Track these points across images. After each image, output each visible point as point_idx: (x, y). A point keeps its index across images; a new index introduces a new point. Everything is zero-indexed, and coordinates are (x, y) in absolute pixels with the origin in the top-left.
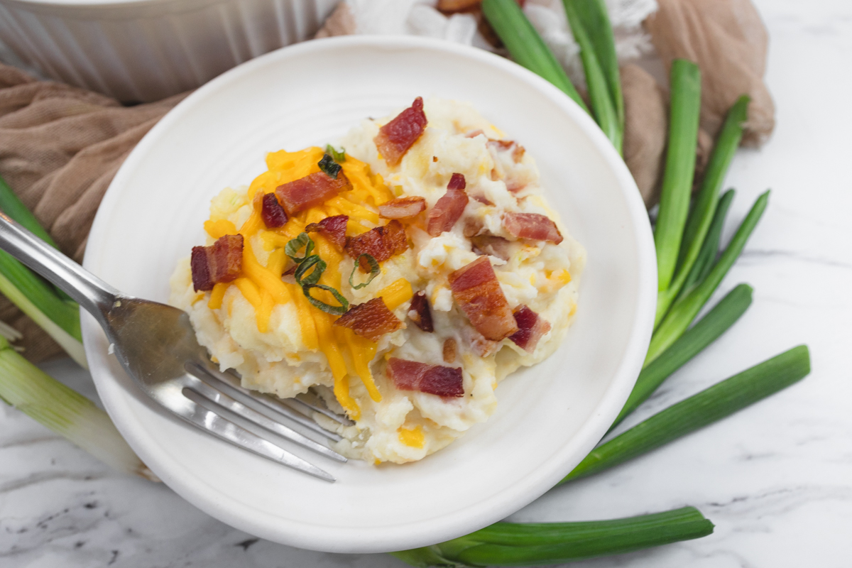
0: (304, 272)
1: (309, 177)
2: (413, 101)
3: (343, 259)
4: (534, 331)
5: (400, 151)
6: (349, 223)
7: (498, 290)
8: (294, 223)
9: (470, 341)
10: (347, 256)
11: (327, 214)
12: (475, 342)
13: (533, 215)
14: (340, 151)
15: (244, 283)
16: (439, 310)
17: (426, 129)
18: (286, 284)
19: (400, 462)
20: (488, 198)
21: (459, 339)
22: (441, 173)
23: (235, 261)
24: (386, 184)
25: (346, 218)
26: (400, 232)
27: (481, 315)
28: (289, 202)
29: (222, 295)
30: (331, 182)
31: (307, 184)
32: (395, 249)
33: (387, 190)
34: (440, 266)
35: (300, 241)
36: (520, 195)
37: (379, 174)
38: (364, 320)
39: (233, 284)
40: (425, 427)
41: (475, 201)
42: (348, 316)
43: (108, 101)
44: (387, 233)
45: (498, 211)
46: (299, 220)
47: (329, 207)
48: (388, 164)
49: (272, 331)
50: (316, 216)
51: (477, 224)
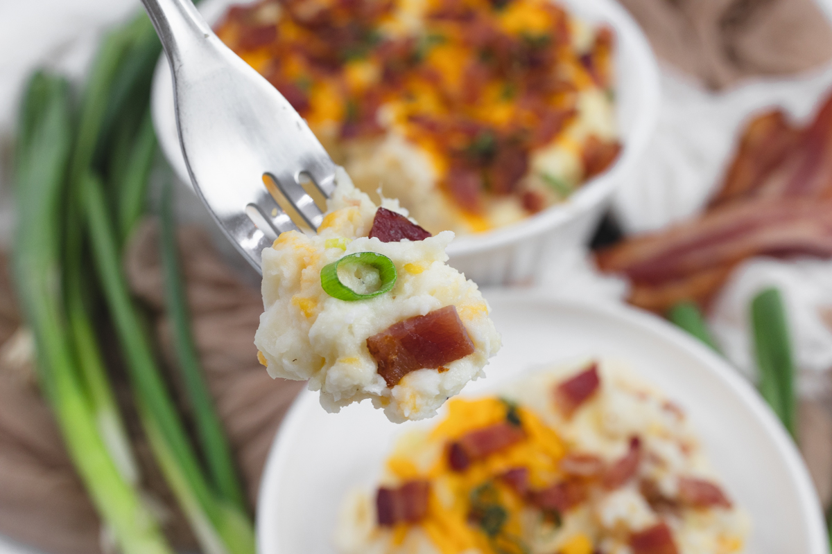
41: (649, 462)
44: (567, 488)
50: (499, 465)
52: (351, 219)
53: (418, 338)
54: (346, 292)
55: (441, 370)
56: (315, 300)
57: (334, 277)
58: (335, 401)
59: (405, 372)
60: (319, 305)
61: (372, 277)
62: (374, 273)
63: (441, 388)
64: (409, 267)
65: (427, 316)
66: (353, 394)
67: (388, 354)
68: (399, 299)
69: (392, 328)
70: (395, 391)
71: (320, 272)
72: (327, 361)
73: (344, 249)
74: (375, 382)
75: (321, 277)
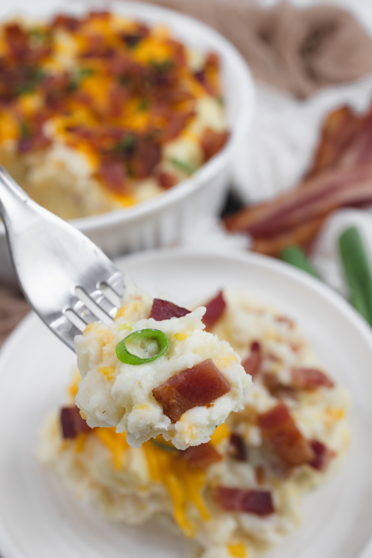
4: (325, 457)
16: (251, 446)
27: (284, 447)
34: (250, 411)
52: (135, 309)
53: (188, 386)
54: (134, 358)
55: (209, 406)
56: (114, 367)
57: (124, 349)
58: (136, 438)
59: (183, 411)
60: (116, 371)
61: (152, 346)
62: (154, 343)
63: (209, 419)
64: (177, 336)
65: (193, 368)
66: (148, 432)
67: (169, 399)
68: (173, 359)
69: (169, 381)
70: (177, 425)
71: (115, 347)
72: (126, 410)
73: (131, 330)
74: (162, 421)
75: (116, 350)
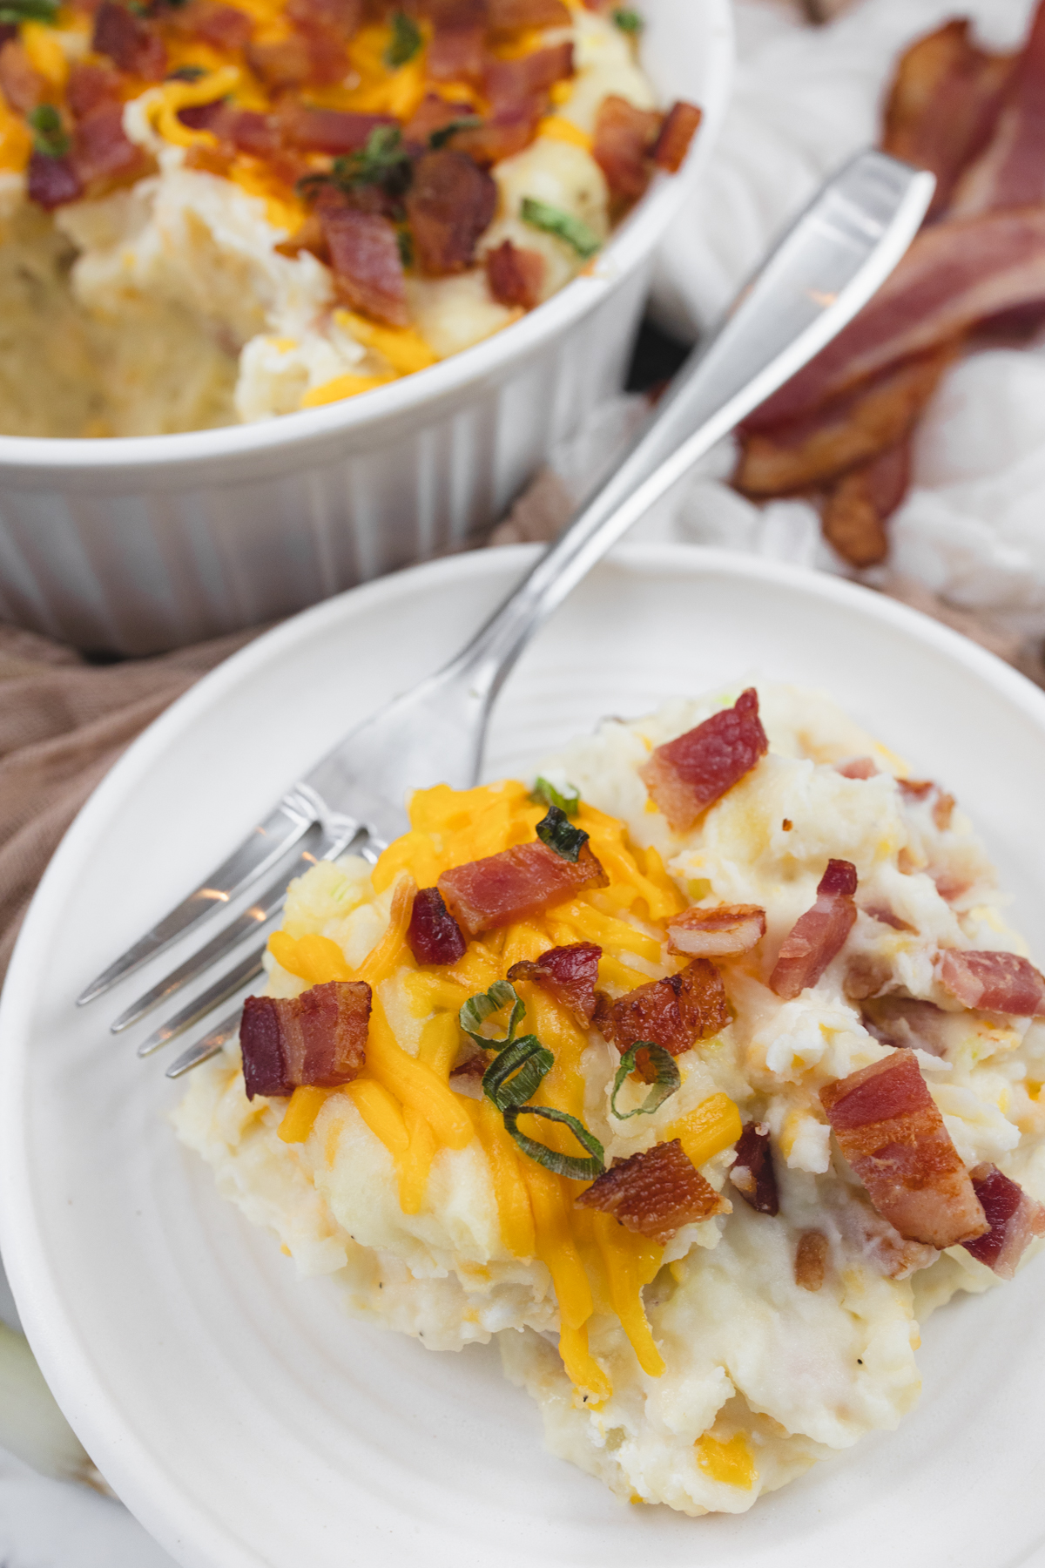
0: (506, 1075)
1: (512, 854)
2: (737, 694)
3: (589, 1044)
4: (1014, 1226)
5: (702, 801)
6: (603, 960)
7: (940, 1132)
8: (479, 956)
9: (862, 1237)
10: (596, 1038)
11: (551, 937)
12: (876, 1241)
13: (1000, 954)
14: (569, 795)
15: (369, 1094)
16: (798, 1170)
17: (762, 759)
18: (461, 1098)
19: (692, 1512)
20: (900, 913)
21: (835, 1236)
22: (795, 854)
23: (353, 1043)
24: (672, 872)
25: (596, 951)
26: (716, 987)
27: (898, 1187)
28: (471, 908)
29: (312, 1114)
30: (562, 869)
31: (508, 868)
32: (702, 1028)
33: (672, 885)
34: (805, 1069)
35: (494, 999)
36: (961, 904)
37: (652, 848)
38: (644, 1193)
39: (342, 1091)
40: (756, 1436)
41: (870, 920)
42: (608, 1185)
43: (57, 653)
44: (687, 991)
45: (926, 946)
46: (489, 950)
47: (556, 922)
48: (672, 826)
49: (431, 1211)
50: (528, 943)
51: (875, 971)
